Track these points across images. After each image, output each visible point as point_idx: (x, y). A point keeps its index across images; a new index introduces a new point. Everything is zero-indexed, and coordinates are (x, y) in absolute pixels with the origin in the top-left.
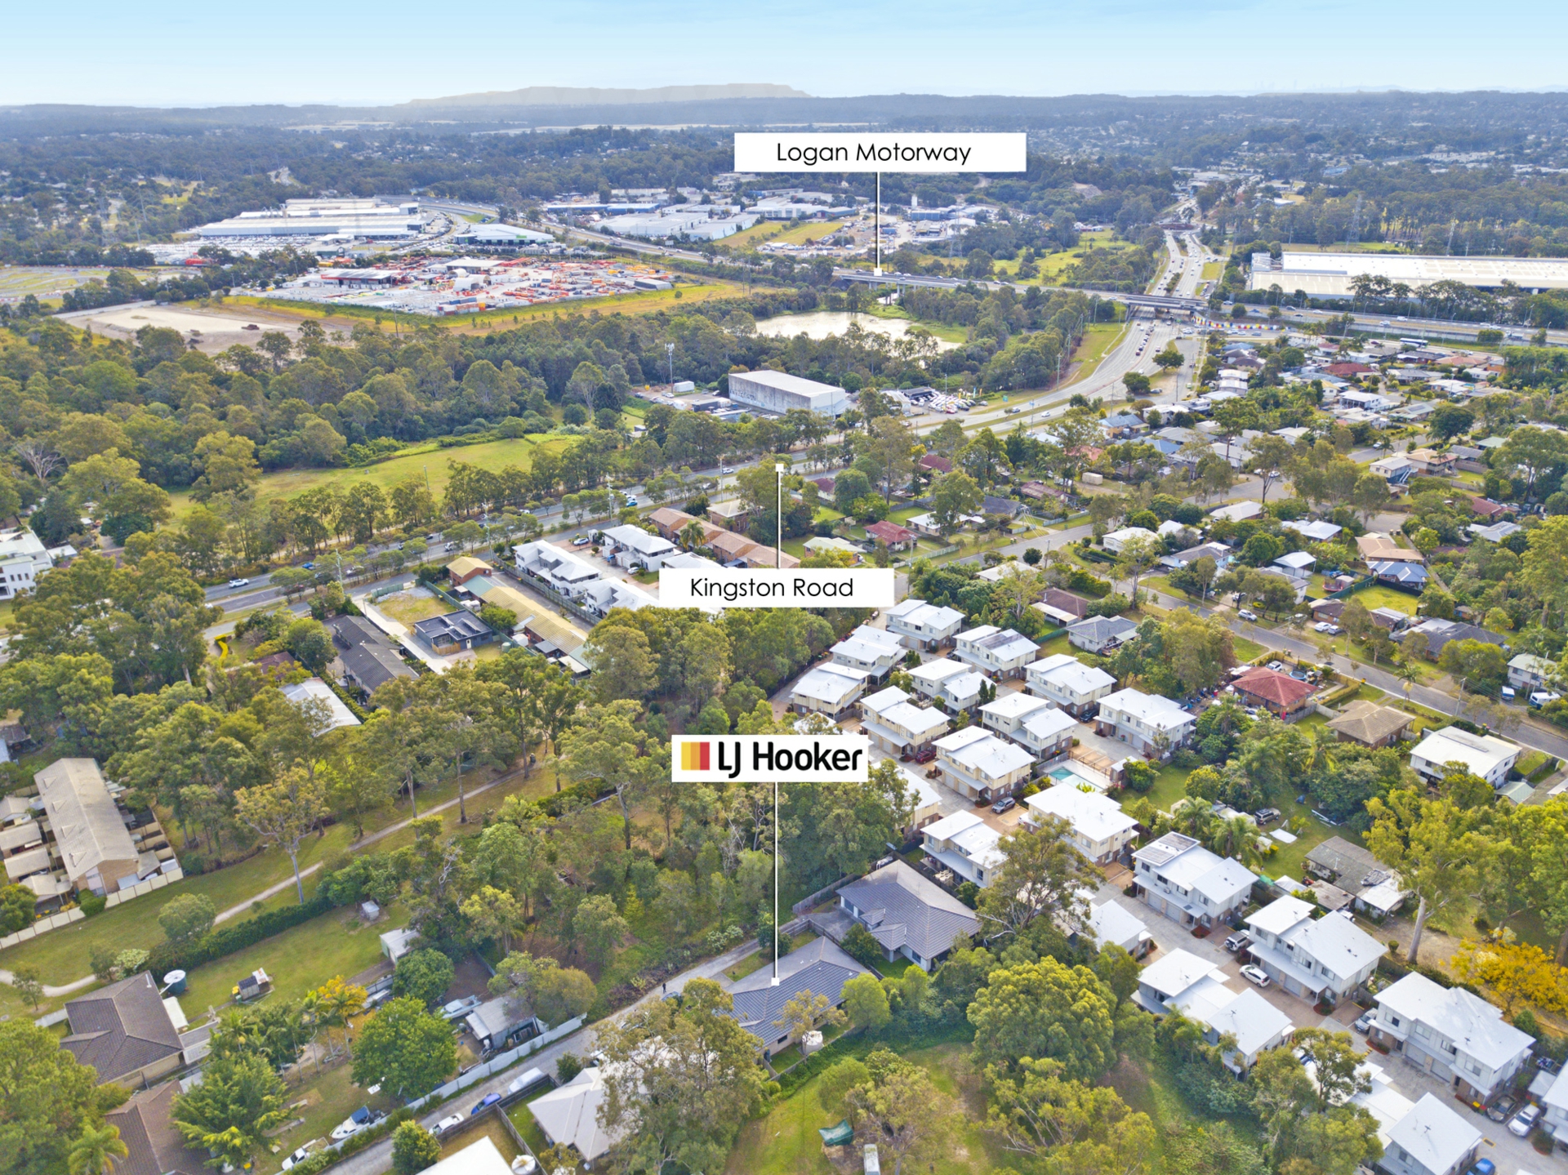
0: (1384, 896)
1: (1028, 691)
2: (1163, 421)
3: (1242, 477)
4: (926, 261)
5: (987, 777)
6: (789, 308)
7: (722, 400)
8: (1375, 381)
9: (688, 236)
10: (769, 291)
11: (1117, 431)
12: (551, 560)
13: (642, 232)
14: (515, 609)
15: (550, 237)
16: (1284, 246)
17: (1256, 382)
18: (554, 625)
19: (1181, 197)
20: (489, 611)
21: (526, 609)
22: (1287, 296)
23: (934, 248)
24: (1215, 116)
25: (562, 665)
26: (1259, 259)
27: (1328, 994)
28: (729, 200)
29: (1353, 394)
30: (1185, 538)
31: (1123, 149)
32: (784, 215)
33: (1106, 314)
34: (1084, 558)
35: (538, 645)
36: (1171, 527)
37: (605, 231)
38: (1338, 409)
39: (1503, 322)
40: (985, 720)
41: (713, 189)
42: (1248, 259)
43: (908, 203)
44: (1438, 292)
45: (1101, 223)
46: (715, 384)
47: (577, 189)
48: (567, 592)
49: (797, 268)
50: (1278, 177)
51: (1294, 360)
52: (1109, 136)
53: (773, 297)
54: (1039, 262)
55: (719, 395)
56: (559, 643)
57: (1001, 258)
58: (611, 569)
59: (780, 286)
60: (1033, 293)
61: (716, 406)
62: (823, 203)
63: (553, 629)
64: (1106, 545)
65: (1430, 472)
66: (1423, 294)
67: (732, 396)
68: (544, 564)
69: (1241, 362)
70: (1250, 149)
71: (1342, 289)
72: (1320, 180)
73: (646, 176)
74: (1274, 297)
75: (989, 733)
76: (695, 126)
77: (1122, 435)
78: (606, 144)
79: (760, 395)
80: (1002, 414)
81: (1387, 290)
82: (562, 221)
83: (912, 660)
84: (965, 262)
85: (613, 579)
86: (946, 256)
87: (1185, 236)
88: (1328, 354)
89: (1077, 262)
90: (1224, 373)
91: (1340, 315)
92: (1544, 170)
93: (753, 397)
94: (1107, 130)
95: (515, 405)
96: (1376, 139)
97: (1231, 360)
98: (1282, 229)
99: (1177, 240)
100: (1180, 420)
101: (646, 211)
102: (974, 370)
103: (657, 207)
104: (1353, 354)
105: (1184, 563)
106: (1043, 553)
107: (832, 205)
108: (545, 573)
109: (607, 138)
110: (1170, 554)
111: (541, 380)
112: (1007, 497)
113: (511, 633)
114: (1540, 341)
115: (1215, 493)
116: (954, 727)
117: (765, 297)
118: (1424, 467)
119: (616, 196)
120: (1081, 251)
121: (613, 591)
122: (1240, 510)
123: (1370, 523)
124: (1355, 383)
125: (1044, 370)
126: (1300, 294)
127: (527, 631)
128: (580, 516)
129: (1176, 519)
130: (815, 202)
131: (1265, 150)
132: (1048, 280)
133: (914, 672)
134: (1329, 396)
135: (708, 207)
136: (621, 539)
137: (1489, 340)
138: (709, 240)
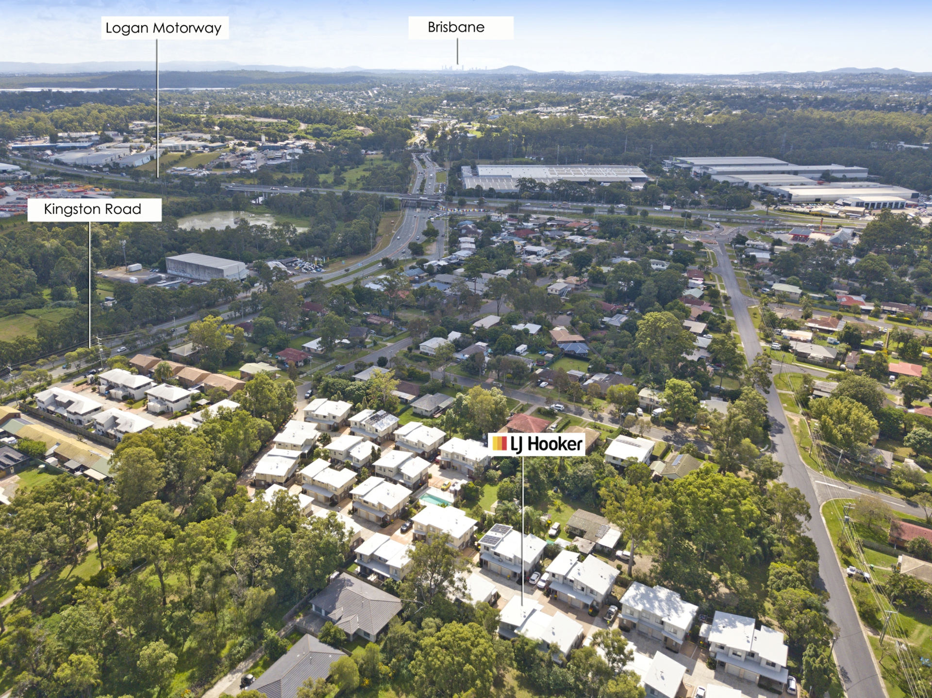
0: (610, 539)
1: (397, 448)
2: (435, 270)
3: (484, 300)
4: (278, 176)
5: (386, 508)
6: (196, 210)
7: (163, 275)
8: (539, 239)
9: (118, 164)
10: (180, 200)
11: (412, 279)
12: (65, 401)
13: (85, 162)
14: (43, 440)
15: (17, 167)
16: (477, 162)
17: (480, 244)
18: (76, 448)
19: (417, 133)
20: (25, 444)
21: (52, 439)
22: (485, 191)
23: (280, 167)
24: (425, 86)
25: (86, 476)
26: (466, 170)
27: (595, 603)
28: (142, 140)
29: (530, 248)
30: (464, 341)
31: (381, 105)
32: (180, 149)
33: (389, 206)
34: (411, 359)
35: (66, 464)
36: (455, 335)
37: (58, 162)
38: (525, 257)
39: (592, 202)
40: (377, 471)
41: (131, 132)
42: (459, 170)
43: (260, 140)
44: (559, 187)
45: (375, 149)
46: (157, 264)
47: (32, 134)
48: (80, 422)
49: (197, 184)
50: (465, 121)
51: (496, 229)
52: (370, 97)
53: (184, 203)
54: (345, 175)
55: (160, 272)
56: (82, 460)
57: (322, 173)
58: (109, 402)
59: (186, 196)
60: (346, 196)
61: (160, 279)
62: (205, 140)
63: (76, 451)
64: (421, 350)
65: (576, 289)
66: (553, 186)
67: (169, 271)
68: (59, 404)
69: (469, 232)
70: (448, 105)
71: (512, 186)
72: (487, 123)
73: (81, 124)
74: (477, 192)
75: (382, 479)
76: (109, 89)
77: (415, 282)
78: (48, 102)
79: (189, 270)
80: (343, 272)
81: (535, 187)
82: (24, 156)
83: (326, 440)
84: (301, 176)
85: (114, 409)
86: (288, 172)
87: (422, 156)
88: (512, 225)
89: (367, 174)
90: (462, 239)
91: (514, 201)
92: (593, 117)
93: (184, 272)
94: (367, 93)
95: (14, 290)
96: (511, 100)
97: (464, 231)
98: (473, 151)
99: (420, 160)
100: (444, 270)
101: (85, 148)
102: (321, 245)
103: (92, 146)
104: (525, 224)
105: (467, 356)
106: (389, 359)
107: (212, 142)
108: (61, 411)
109: (49, 98)
110: (458, 351)
111: (31, 272)
112: (359, 326)
113: (44, 458)
114: (611, 211)
115: (473, 312)
116: (359, 480)
117: (178, 204)
118: (573, 286)
119: (61, 138)
120: (367, 167)
121: (115, 418)
122: (488, 322)
123: (554, 322)
124: (529, 241)
125: (364, 244)
126: (491, 190)
127: (55, 455)
128: (78, 366)
129: (456, 330)
130: (200, 139)
131: (455, 105)
132: (353, 186)
133: (328, 447)
134: (518, 249)
135: (128, 144)
136: (112, 380)
137: (588, 212)
138: (133, 167)
